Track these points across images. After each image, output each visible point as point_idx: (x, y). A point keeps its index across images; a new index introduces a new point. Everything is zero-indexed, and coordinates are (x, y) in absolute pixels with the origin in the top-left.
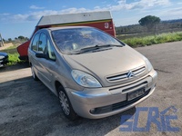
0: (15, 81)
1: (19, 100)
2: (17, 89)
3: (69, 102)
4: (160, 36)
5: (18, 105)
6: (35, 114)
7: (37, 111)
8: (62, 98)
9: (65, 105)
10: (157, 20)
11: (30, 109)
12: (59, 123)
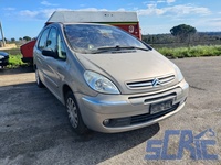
0: (14, 86)
1: (17, 108)
2: (16, 95)
3: (78, 111)
4: (195, 48)
5: (14, 113)
6: (34, 125)
7: (38, 122)
8: (70, 106)
9: (72, 115)
10: (193, 30)
11: (30, 119)
12: (64, 137)
